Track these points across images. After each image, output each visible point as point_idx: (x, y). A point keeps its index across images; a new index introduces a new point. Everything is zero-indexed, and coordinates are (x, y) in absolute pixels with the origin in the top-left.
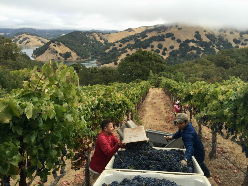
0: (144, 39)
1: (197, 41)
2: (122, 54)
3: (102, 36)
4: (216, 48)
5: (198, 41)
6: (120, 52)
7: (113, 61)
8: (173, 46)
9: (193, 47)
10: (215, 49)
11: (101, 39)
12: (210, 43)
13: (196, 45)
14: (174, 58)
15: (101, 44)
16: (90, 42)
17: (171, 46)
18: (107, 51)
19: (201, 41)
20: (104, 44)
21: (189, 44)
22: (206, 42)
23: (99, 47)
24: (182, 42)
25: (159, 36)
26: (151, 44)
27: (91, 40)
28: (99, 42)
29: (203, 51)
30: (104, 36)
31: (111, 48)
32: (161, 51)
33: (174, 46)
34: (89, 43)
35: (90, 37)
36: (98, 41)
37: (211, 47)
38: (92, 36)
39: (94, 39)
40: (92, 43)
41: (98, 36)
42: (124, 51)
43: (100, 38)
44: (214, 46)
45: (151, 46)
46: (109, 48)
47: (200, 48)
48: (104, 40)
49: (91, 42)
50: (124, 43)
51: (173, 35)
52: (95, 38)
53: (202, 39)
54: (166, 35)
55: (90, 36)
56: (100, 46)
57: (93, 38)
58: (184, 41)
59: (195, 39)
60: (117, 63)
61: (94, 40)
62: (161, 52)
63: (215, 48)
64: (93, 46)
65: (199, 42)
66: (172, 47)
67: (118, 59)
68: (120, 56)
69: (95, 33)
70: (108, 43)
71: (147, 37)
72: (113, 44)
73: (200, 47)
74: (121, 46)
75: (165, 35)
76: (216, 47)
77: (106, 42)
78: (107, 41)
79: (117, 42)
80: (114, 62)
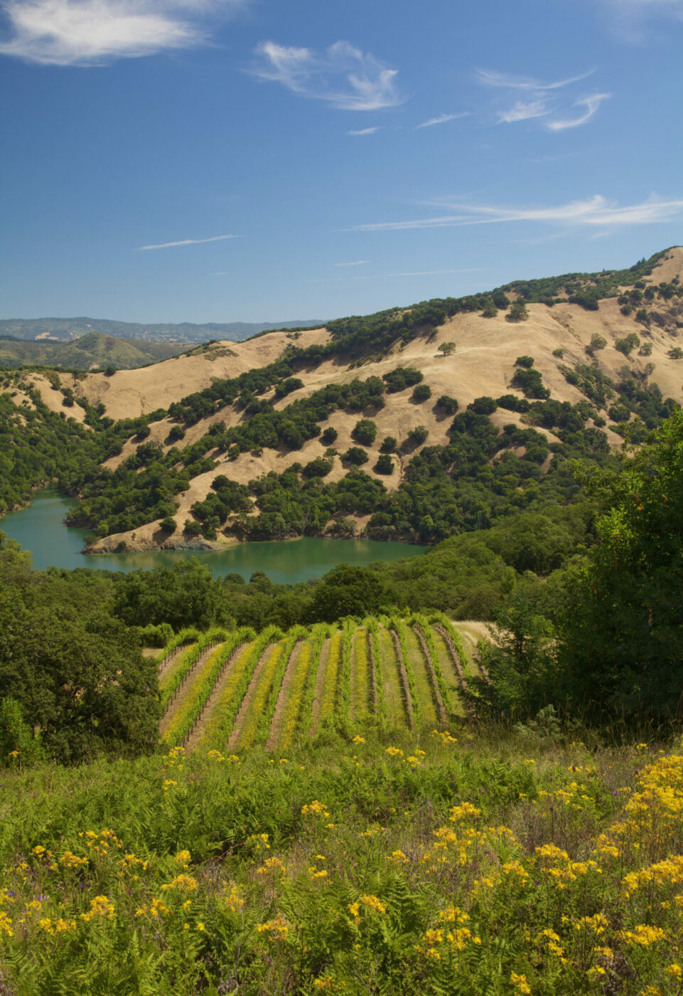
0: (290, 400)
1: (524, 402)
2: (191, 478)
3: (75, 386)
4: (612, 429)
5: (530, 401)
6: (180, 468)
7: (151, 516)
8: (421, 428)
9: (510, 429)
10: (605, 436)
11: (68, 403)
12: (582, 405)
13: (522, 421)
14: (431, 486)
15: (73, 427)
16: (17, 421)
17: (414, 430)
18: (112, 465)
19: (543, 401)
20: (87, 427)
21: (493, 416)
22: (566, 405)
23: (65, 443)
24: (463, 410)
25: (356, 386)
26: (324, 427)
27: (19, 410)
28: (63, 415)
29: (554, 448)
30: (84, 384)
31: (130, 449)
32: (373, 454)
33: (426, 429)
34: (11, 426)
35: (14, 395)
36: (52, 414)
37: (590, 424)
38: (20, 387)
39: (34, 403)
40: (29, 426)
41: (55, 388)
42: (196, 462)
43: (63, 397)
44: (600, 423)
45: (326, 432)
46: (117, 452)
47: (539, 435)
48: (83, 404)
49: (24, 422)
50: (191, 423)
51: (419, 377)
52: (36, 397)
53: (548, 392)
54: (390, 381)
55: (9, 391)
56: (66, 436)
57: (27, 398)
58: (470, 407)
59: (520, 396)
60: (174, 522)
61: (34, 408)
62: (369, 462)
63: (606, 430)
64: (34, 442)
65: (538, 407)
66: (417, 437)
67: (177, 506)
68: (181, 488)
69: (35, 375)
70: (105, 419)
71: (303, 386)
72: (138, 429)
73: (540, 430)
74: (175, 436)
75: (385, 377)
76: (610, 423)
77: (96, 412)
78: (101, 410)
79: (157, 416)
80: (161, 521)
